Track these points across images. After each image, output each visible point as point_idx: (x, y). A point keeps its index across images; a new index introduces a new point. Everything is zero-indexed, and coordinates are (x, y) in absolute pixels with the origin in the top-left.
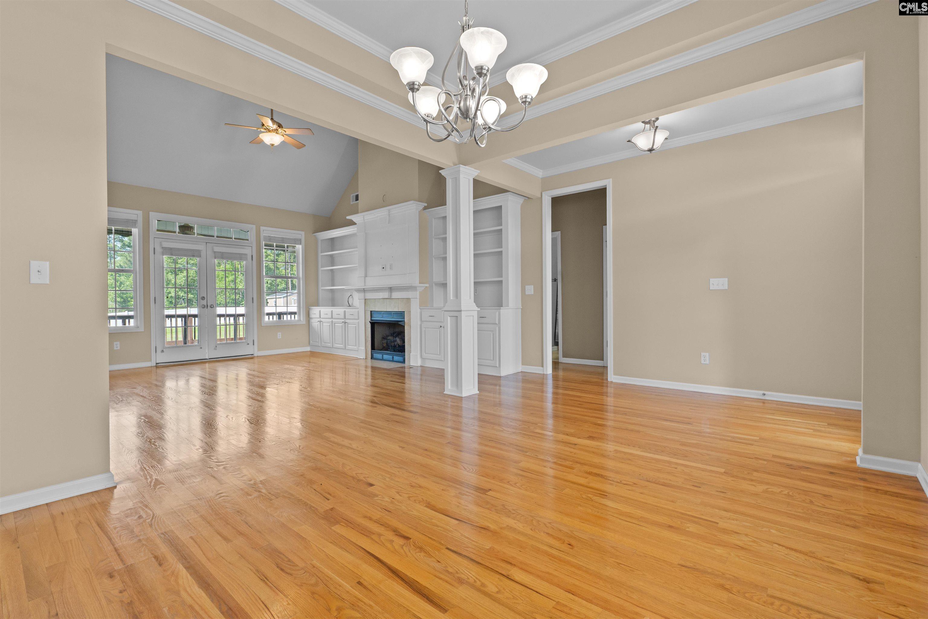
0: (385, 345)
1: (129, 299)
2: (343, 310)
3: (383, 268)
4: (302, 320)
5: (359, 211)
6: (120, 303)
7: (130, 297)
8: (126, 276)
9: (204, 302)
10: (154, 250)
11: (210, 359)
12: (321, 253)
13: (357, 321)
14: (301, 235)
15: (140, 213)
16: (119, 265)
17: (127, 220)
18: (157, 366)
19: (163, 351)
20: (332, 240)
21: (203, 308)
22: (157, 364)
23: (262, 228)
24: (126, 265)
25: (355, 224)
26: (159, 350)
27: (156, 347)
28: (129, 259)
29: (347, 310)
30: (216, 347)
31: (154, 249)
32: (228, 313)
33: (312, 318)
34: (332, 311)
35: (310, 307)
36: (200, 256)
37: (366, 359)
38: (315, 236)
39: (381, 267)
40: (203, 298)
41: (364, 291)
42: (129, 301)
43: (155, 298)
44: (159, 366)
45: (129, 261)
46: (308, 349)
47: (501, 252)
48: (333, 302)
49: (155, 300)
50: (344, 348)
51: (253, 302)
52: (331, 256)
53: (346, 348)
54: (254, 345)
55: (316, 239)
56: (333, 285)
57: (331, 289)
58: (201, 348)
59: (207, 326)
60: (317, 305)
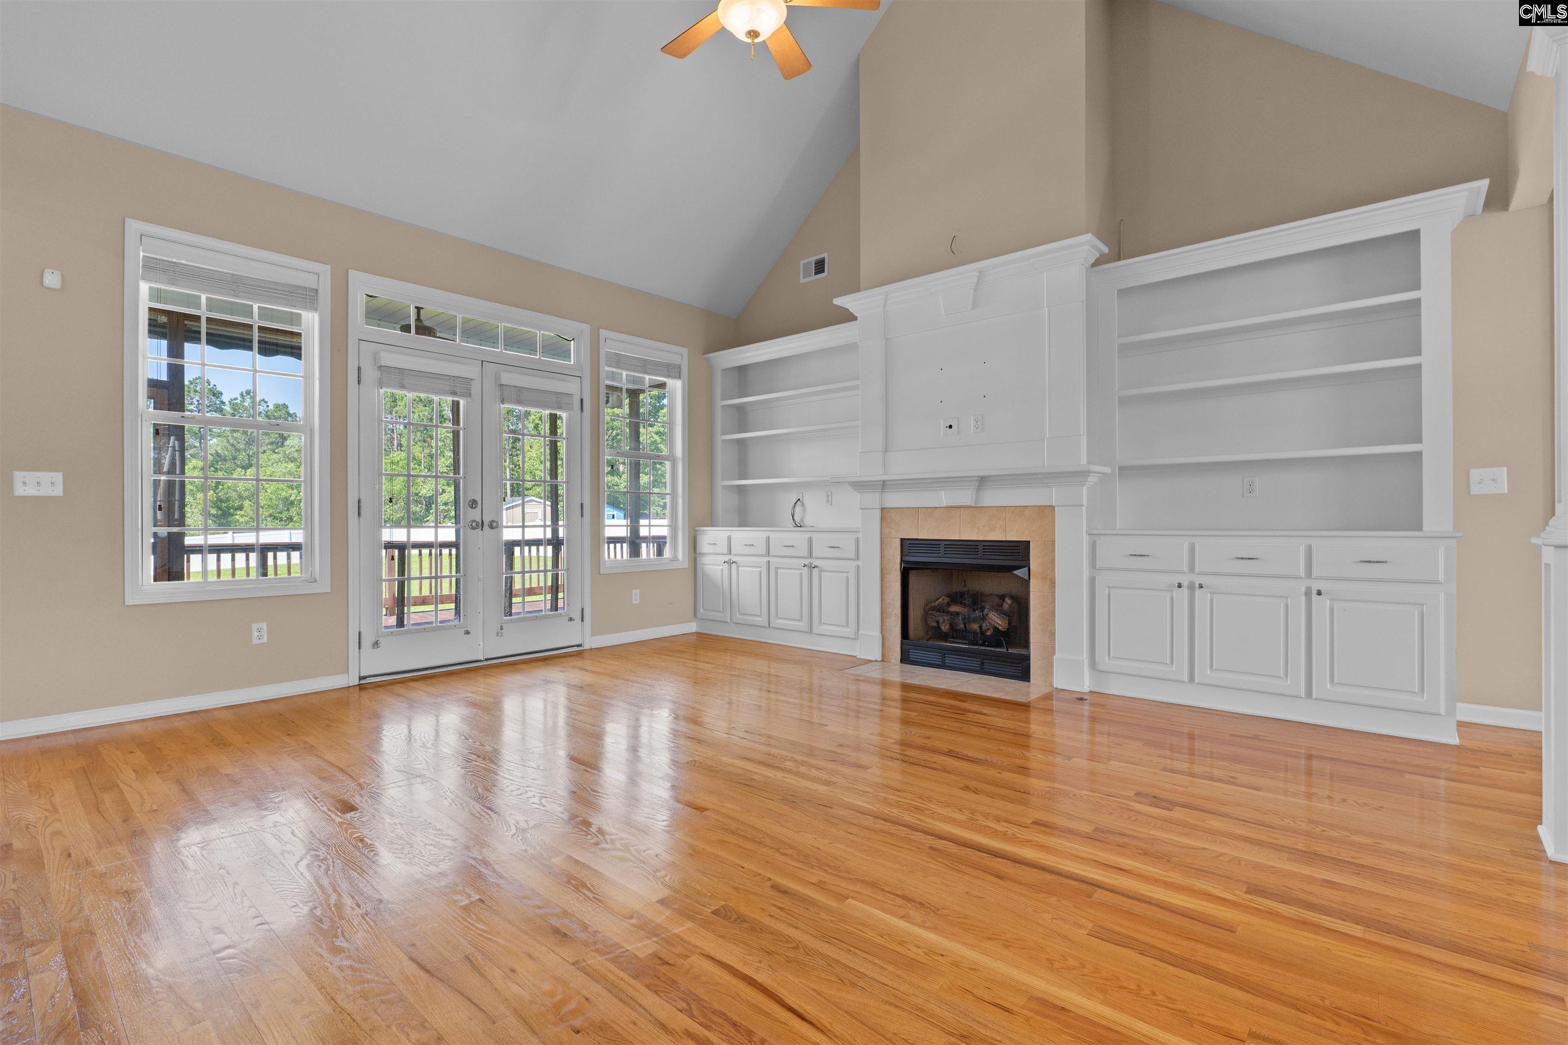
0: (948, 626)
1: (232, 510)
2: (765, 535)
3: (951, 427)
4: (680, 557)
5: (862, 286)
6: (216, 517)
7: (233, 507)
8: (225, 471)
9: (475, 515)
10: (359, 373)
11: (486, 660)
12: (722, 400)
13: (854, 563)
14: (679, 355)
15: (325, 270)
16: (214, 452)
17: (290, 286)
18: (364, 686)
19: (376, 644)
20: (742, 370)
21: (473, 528)
22: (361, 678)
23: (604, 333)
24: (226, 453)
25: (851, 318)
26: (367, 641)
27: (360, 633)
28: (231, 441)
29: (773, 536)
30: (502, 628)
31: (359, 369)
32: (527, 537)
33: (703, 554)
34: (768, 539)
35: (697, 529)
36: (470, 395)
37: (883, 661)
38: (707, 359)
39: (943, 424)
40: (473, 504)
41: (884, 486)
42: (233, 515)
43: (359, 501)
44: (368, 686)
45: (233, 445)
46: (692, 627)
47: (1418, 367)
48: (743, 520)
49: (359, 507)
50: (807, 629)
51: (582, 515)
52: (740, 408)
53: (814, 631)
54: (582, 620)
55: (710, 369)
56: (743, 476)
57: (738, 486)
58: (467, 633)
59: (481, 576)
60: (713, 523)
